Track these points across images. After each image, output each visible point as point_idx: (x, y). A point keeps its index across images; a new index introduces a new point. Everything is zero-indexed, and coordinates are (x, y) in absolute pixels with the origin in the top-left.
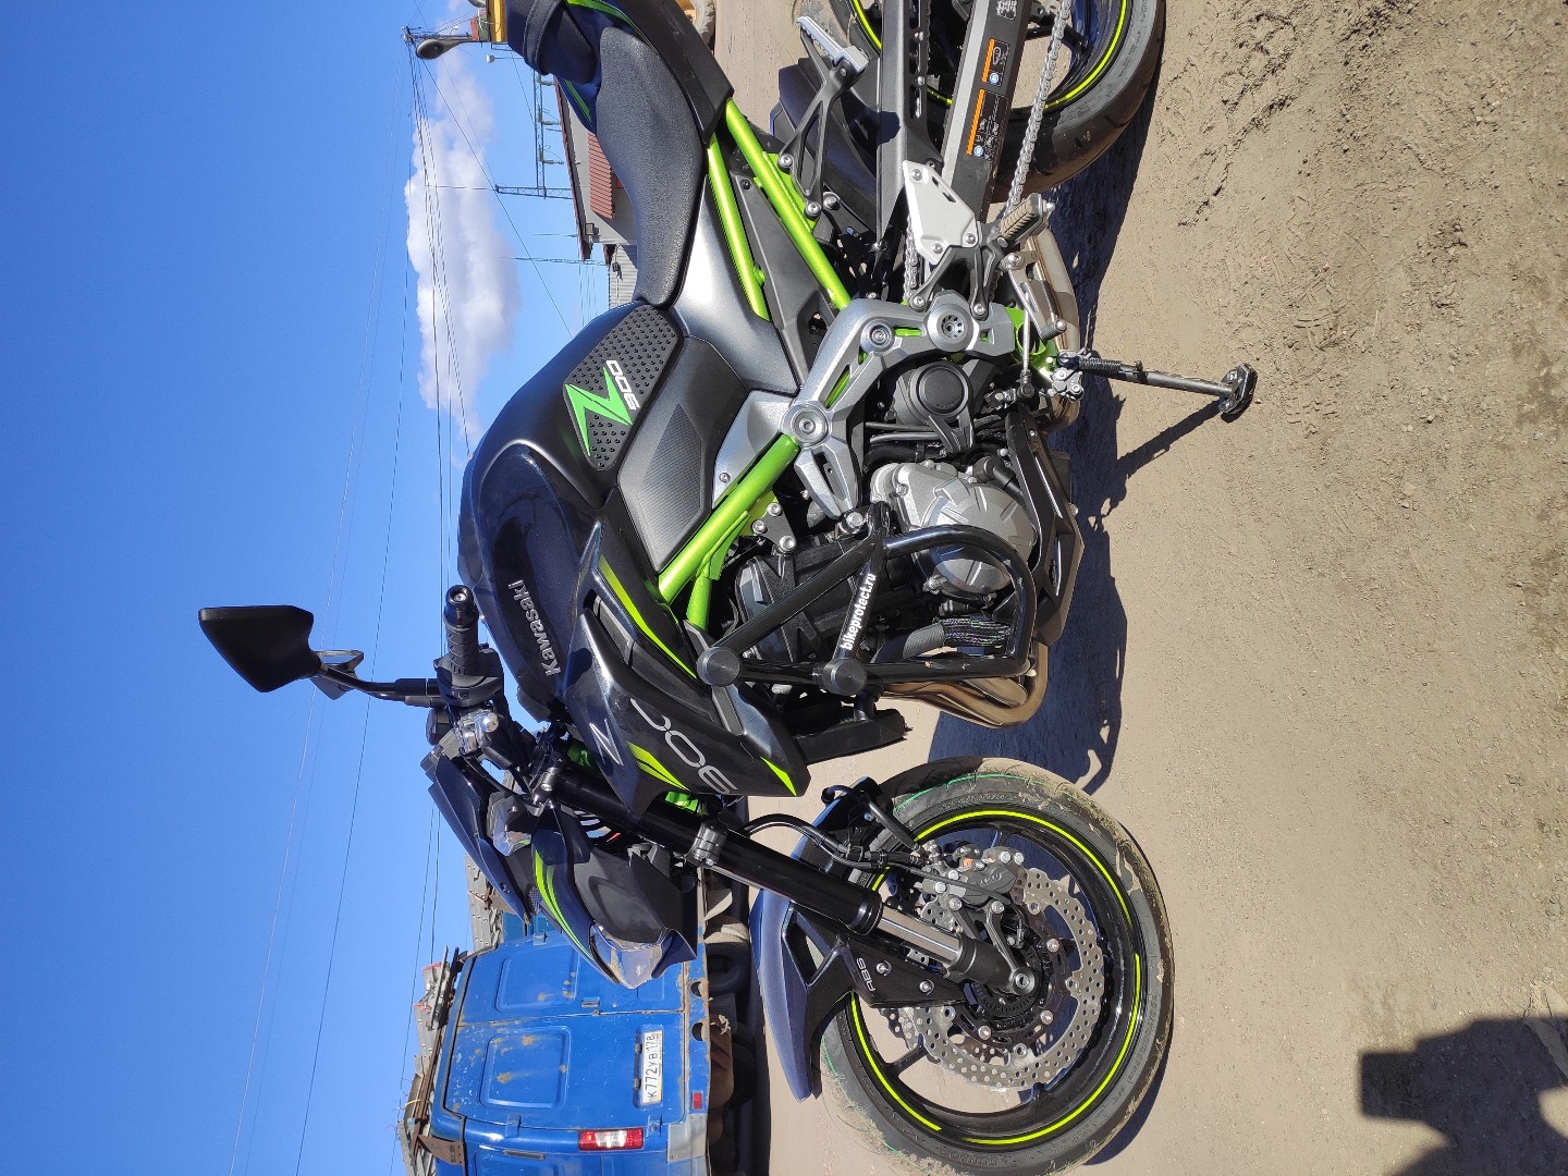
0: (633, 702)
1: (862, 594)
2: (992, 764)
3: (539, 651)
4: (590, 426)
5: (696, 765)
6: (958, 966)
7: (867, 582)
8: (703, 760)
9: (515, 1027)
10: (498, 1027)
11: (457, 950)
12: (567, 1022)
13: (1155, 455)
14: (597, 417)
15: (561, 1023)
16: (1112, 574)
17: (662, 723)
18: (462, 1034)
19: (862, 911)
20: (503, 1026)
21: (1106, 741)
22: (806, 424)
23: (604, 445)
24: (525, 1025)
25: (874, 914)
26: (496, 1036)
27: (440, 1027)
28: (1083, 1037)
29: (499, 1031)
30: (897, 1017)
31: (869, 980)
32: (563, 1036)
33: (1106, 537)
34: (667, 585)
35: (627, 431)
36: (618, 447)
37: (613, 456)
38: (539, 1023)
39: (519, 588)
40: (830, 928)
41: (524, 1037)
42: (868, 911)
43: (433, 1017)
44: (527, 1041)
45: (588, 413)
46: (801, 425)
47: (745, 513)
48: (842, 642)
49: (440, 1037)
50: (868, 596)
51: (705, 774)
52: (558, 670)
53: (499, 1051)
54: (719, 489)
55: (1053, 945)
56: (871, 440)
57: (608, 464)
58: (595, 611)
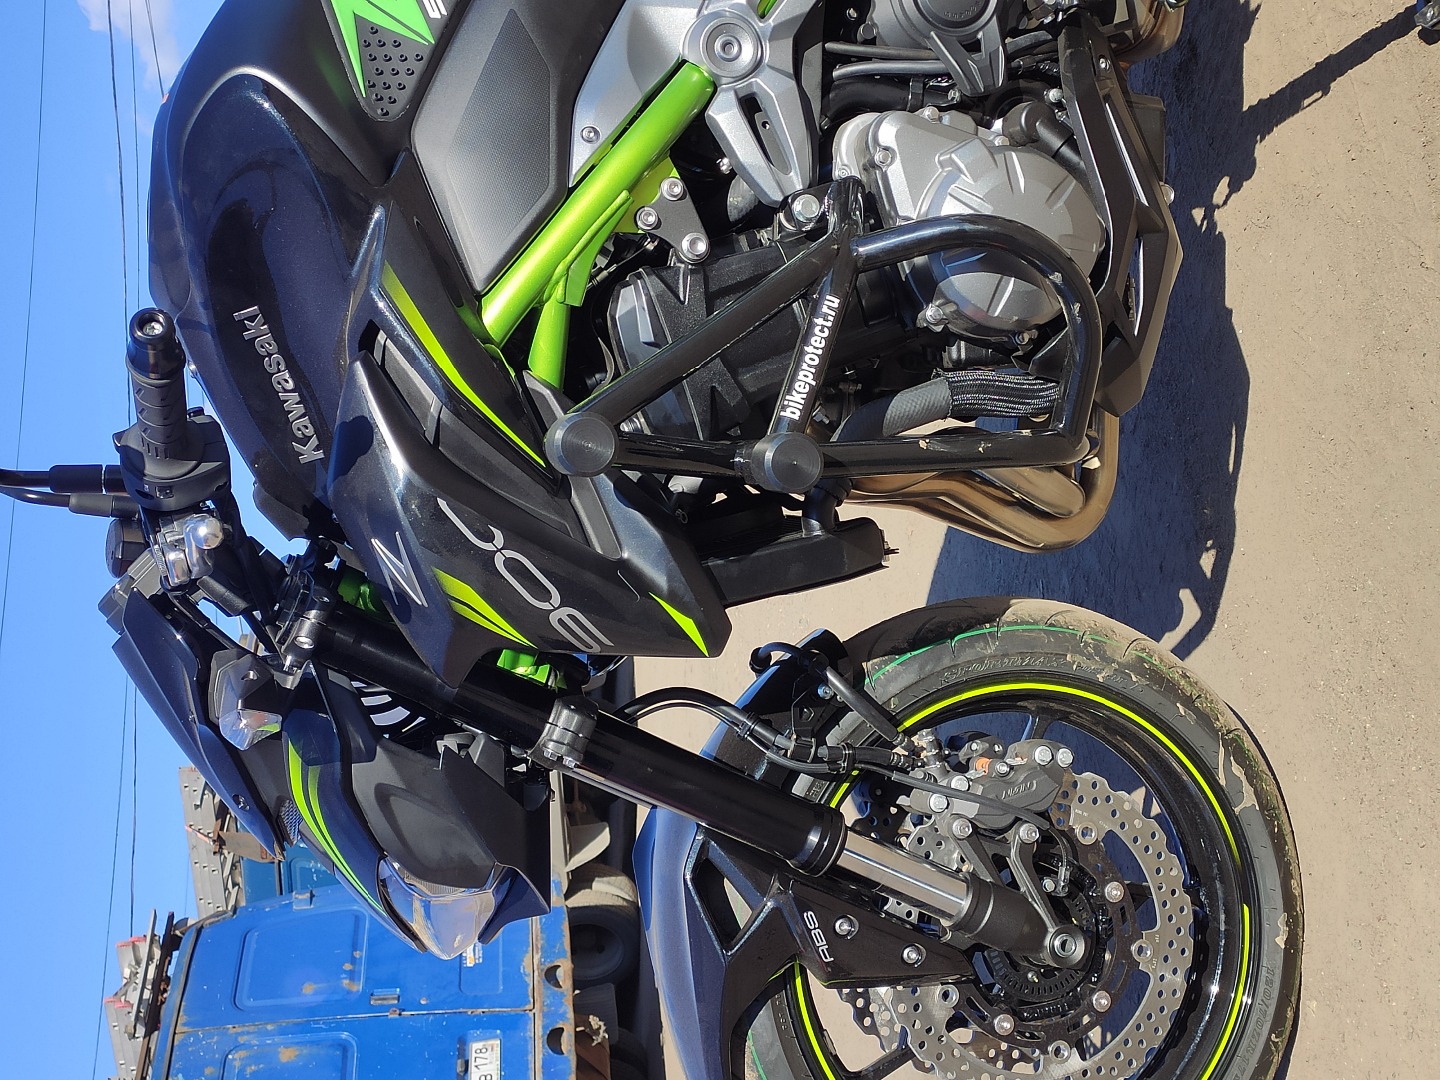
0: (442, 504)
1: (817, 330)
2: (1025, 608)
3: (289, 423)
4: (364, 45)
5: (545, 606)
6: (963, 925)
7: (825, 309)
8: (556, 598)
9: (269, 1034)
10: (242, 1034)
11: (171, 917)
12: (350, 1027)
13: (1307, 102)
14: (375, 30)
15: (339, 1027)
16: (1228, 304)
17: (490, 538)
18: (184, 1044)
19: (813, 838)
20: (248, 1033)
21: (1209, 575)
22: (726, 45)
23: (387, 78)
24: (282, 1032)
25: (832, 845)
26: (238, 1047)
27: (148, 1034)
28: (1156, 1030)
29: (242, 1040)
30: (868, 1003)
31: (822, 945)
32: (344, 1048)
33: (1220, 241)
34: (496, 313)
35: (426, 56)
36: (411, 82)
37: (403, 98)
38: (304, 1028)
39: (252, 318)
40: (761, 866)
41: (281, 1049)
42: (822, 840)
43: (137, 1018)
44: (287, 1055)
45: (359, 20)
46: (718, 45)
47: (624, 194)
48: (784, 408)
49: (148, 1050)
50: (826, 333)
51: (560, 621)
52: (320, 454)
53: (242, 1071)
54: (581, 154)
55: (1114, 891)
56: (835, 74)
57: (395, 110)
58: (378, 355)
